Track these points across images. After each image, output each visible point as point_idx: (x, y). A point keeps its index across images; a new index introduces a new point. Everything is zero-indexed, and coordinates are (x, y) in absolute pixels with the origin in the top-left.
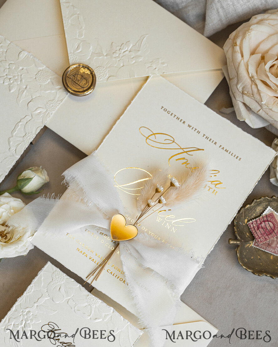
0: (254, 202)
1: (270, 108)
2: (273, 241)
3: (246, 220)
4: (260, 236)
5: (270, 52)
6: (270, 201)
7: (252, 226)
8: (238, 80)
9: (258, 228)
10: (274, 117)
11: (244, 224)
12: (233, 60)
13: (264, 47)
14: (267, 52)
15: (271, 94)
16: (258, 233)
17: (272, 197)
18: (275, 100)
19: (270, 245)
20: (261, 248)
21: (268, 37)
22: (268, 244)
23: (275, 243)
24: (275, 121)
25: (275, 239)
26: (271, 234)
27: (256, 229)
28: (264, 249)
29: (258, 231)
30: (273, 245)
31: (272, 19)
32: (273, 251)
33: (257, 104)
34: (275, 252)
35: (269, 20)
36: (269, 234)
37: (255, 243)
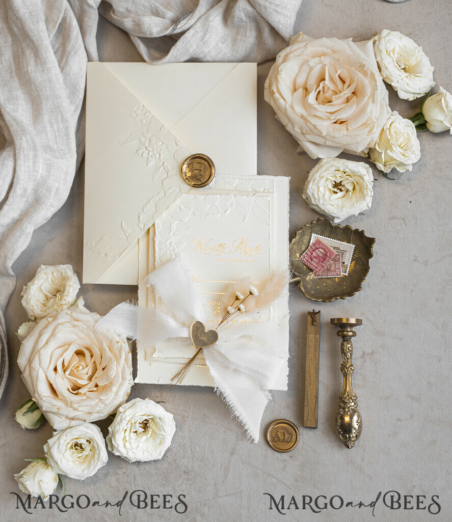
0: (297, 234)
1: (333, 136)
2: (330, 265)
3: (298, 255)
4: (316, 266)
5: (309, 83)
6: (312, 228)
7: (305, 260)
8: (292, 124)
9: (312, 260)
10: (341, 143)
11: (297, 259)
12: (278, 107)
13: (301, 81)
14: (306, 83)
15: (327, 123)
16: (314, 264)
17: (312, 223)
18: (333, 127)
19: (330, 270)
20: (323, 276)
21: (300, 68)
22: (327, 269)
23: (333, 266)
24: (345, 145)
25: (332, 262)
26: (325, 259)
27: (310, 261)
28: (325, 276)
29: (313, 262)
30: (333, 269)
31: (295, 50)
32: (335, 274)
33: (321, 138)
34: (338, 274)
35: (293, 52)
36: (324, 261)
37: (315, 274)
